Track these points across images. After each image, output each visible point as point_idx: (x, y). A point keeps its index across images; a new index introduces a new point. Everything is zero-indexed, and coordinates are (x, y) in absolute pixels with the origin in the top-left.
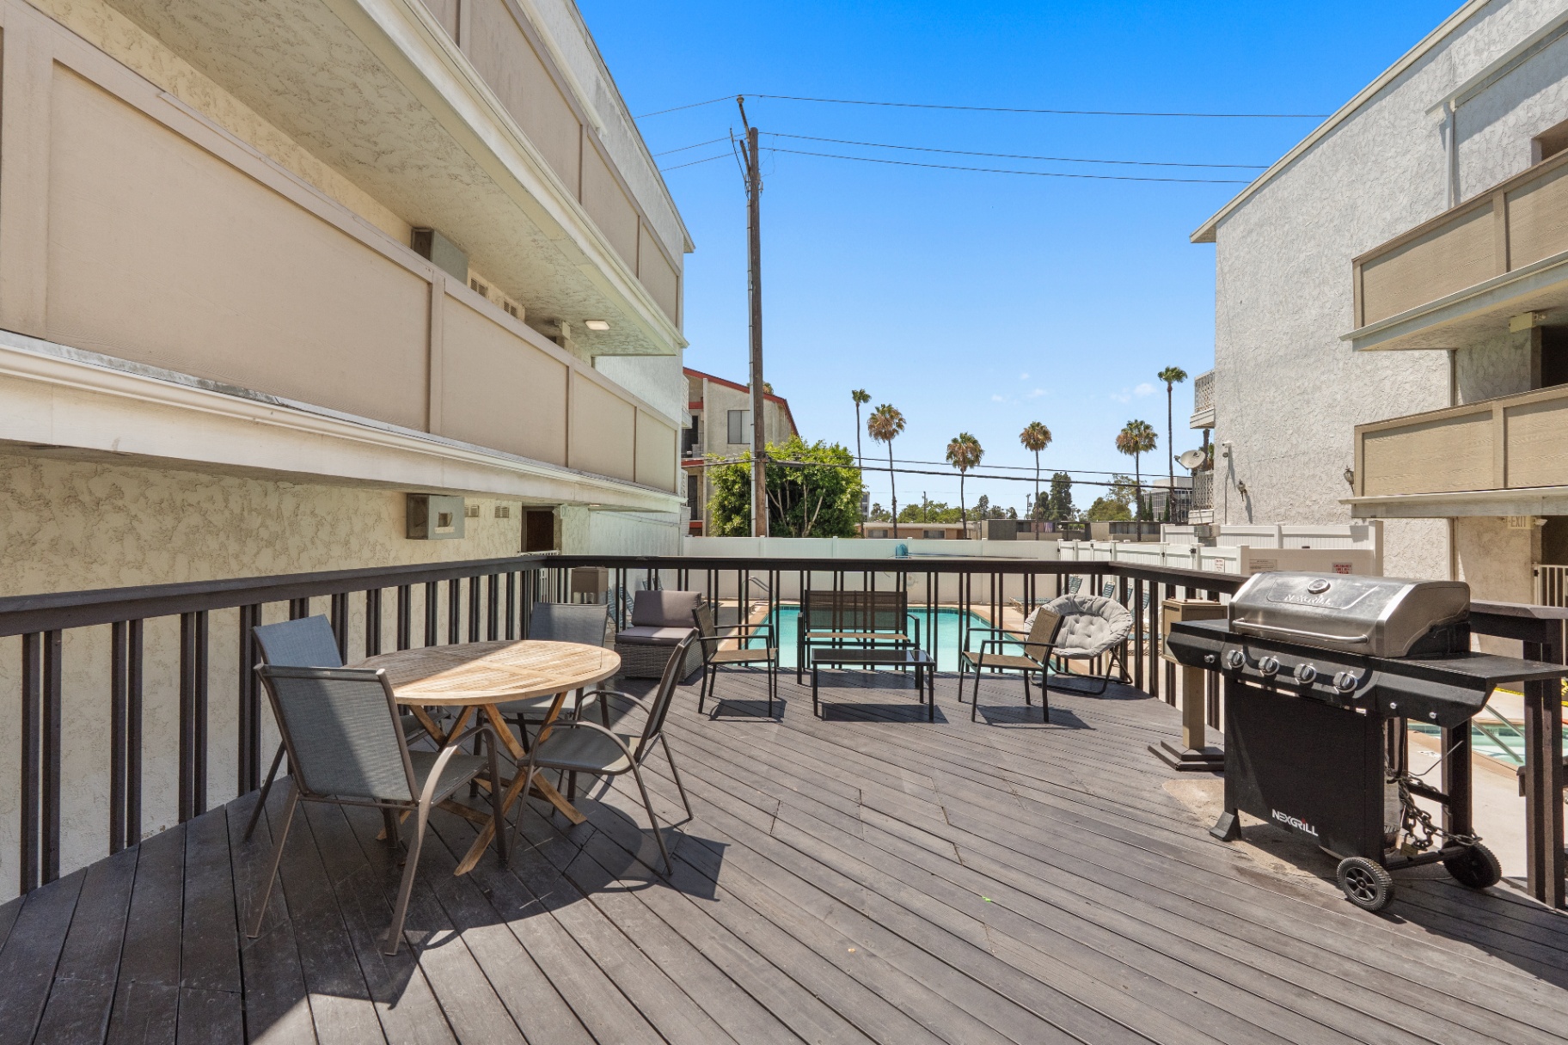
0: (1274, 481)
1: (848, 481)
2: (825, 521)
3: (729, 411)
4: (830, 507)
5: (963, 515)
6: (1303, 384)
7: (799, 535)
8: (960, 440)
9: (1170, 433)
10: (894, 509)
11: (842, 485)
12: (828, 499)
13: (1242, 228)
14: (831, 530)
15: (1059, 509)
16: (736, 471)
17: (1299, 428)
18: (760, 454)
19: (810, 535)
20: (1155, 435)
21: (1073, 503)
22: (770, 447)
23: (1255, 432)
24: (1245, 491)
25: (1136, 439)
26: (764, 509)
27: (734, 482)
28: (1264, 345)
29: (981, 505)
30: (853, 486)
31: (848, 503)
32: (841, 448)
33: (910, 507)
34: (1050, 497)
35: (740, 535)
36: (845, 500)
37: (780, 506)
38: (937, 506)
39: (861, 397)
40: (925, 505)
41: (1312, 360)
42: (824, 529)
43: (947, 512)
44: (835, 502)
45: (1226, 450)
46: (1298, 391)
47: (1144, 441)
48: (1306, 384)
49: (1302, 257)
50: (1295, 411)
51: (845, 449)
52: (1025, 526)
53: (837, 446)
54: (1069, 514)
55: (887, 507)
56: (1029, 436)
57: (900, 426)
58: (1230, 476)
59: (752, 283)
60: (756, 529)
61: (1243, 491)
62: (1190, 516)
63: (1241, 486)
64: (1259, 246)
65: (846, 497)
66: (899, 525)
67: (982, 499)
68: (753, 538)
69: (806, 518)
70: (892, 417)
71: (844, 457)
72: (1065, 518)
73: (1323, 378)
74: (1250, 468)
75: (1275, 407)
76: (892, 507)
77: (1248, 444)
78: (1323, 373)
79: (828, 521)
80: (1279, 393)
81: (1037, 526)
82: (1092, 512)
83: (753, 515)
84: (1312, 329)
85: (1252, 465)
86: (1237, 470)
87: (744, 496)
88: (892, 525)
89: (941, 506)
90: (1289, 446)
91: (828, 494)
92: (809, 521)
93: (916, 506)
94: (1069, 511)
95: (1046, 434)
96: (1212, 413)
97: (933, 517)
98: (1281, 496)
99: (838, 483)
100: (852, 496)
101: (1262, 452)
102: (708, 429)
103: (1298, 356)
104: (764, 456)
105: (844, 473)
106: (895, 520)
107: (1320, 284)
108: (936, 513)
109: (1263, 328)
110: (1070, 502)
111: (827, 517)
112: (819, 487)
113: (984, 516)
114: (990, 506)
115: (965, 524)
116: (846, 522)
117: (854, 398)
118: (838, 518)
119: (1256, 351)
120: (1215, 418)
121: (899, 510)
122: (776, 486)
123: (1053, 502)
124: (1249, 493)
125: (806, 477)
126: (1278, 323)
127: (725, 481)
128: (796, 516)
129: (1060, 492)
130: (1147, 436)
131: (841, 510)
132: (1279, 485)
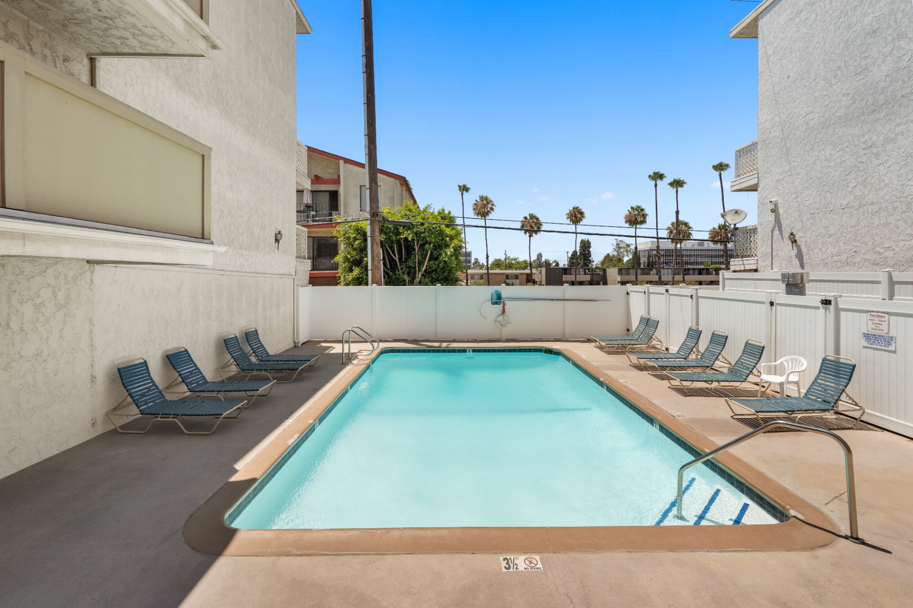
0: (832, 231)
1: (452, 238)
2: (433, 271)
3: (361, 186)
4: (436, 259)
5: (531, 264)
6: (871, 139)
7: (412, 283)
8: (528, 218)
9: (657, 213)
10: (487, 261)
11: (446, 240)
12: (435, 252)
13: (788, 12)
14: (438, 278)
15: (584, 260)
16: (357, 230)
17: (865, 181)
18: (374, 214)
19: (420, 283)
20: (647, 215)
21: (591, 257)
22: (385, 209)
23: (807, 189)
24: (795, 241)
25: (636, 218)
26: (379, 262)
27: (355, 239)
28: (817, 110)
29: (538, 259)
30: (456, 241)
31: (452, 255)
32: (446, 212)
33: (496, 260)
34: (578, 253)
35: (360, 284)
36: (449, 253)
37: (397, 259)
38: (512, 260)
39: (464, 189)
40: (506, 259)
41: (883, 114)
42: (432, 278)
43: (518, 263)
44: (440, 255)
45: (773, 207)
46: (863, 146)
47: (641, 218)
48: (874, 138)
49: (868, 20)
50: (860, 165)
51: (449, 213)
52: (568, 272)
53: (443, 210)
54: (590, 263)
55: (482, 261)
56: (572, 215)
57: (492, 209)
58: (777, 229)
59: (366, 67)
60: (372, 278)
61: (794, 241)
62: (731, 263)
63: (792, 236)
64: (810, 24)
65: (449, 251)
66: (490, 271)
67: (538, 255)
68: (369, 286)
69: (417, 268)
70: (488, 203)
71: (449, 220)
72: (588, 266)
73: (898, 129)
74: (802, 221)
75: (832, 164)
76: (486, 260)
77: (799, 199)
78: (899, 125)
79: (436, 270)
80: (838, 149)
81: (576, 271)
82: (603, 263)
83: (370, 267)
84: (882, 84)
85: (804, 218)
86: (785, 223)
87: (363, 250)
88: (486, 271)
89: (515, 259)
90: (852, 198)
91: (435, 248)
92: (419, 271)
93: (500, 260)
94: (590, 262)
95: (582, 213)
96: (756, 176)
97: (510, 266)
98: (841, 244)
99: (443, 239)
100: (454, 250)
101: (817, 206)
102: (345, 200)
103: (863, 114)
104: (377, 215)
105: (448, 231)
106: (488, 269)
107: (893, 39)
108: (512, 263)
109: (817, 94)
110: (591, 256)
111: (434, 267)
112: (427, 242)
113: (540, 266)
114: (543, 259)
115: (531, 270)
116: (450, 271)
117: (460, 189)
118: (443, 268)
119: (808, 116)
120: (758, 180)
121: (490, 263)
122: (392, 242)
123: (580, 256)
124: (799, 243)
125: (417, 234)
126: (835, 87)
127: (349, 238)
128: (410, 267)
129: (584, 251)
130: (643, 215)
131: (445, 262)
132: (838, 234)
